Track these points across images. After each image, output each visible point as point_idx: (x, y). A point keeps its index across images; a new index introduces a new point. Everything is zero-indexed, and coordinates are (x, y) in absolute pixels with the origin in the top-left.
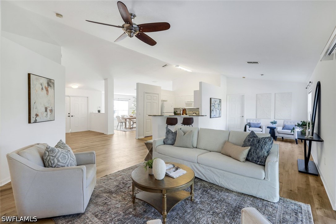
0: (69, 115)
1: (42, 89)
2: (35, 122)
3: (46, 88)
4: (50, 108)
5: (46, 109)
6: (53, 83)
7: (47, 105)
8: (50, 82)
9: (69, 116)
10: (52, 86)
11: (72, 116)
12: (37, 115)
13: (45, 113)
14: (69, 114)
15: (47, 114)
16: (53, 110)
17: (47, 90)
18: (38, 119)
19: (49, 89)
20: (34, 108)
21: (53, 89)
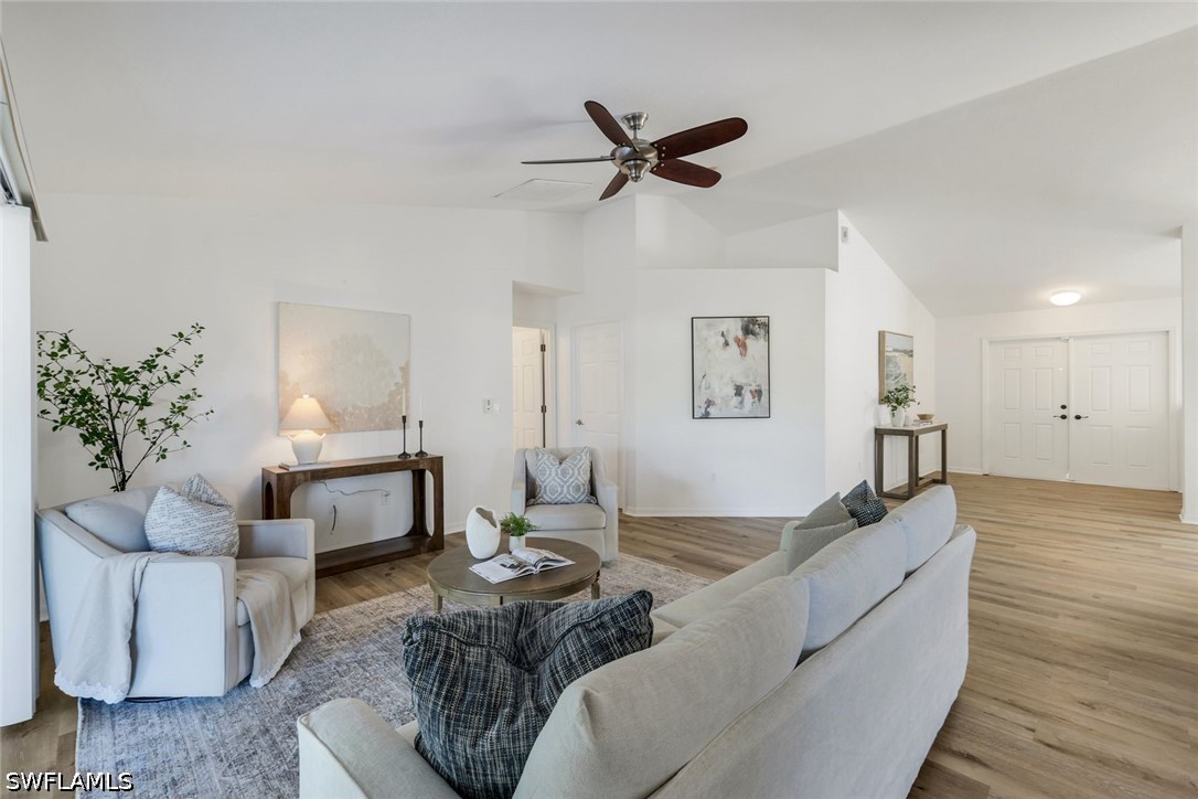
0: (1064, 412)
1: (727, 344)
2: (706, 416)
3: (737, 340)
4: (753, 388)
5: (739, 391)
6: (766, 326)
7: (741, 381)
8: (754, 325)
9: (1064, 417)
10: (762, 332)
11: (1078, 417)
12: (709, 403)
13: (736, 400)
14: (1064, 407)
15: (742, 402)
16: (765, 394)
17: (742, 346)
18: (713, 411)
19: (750, 341)
20: (703, 387)
21: (762, 342)
